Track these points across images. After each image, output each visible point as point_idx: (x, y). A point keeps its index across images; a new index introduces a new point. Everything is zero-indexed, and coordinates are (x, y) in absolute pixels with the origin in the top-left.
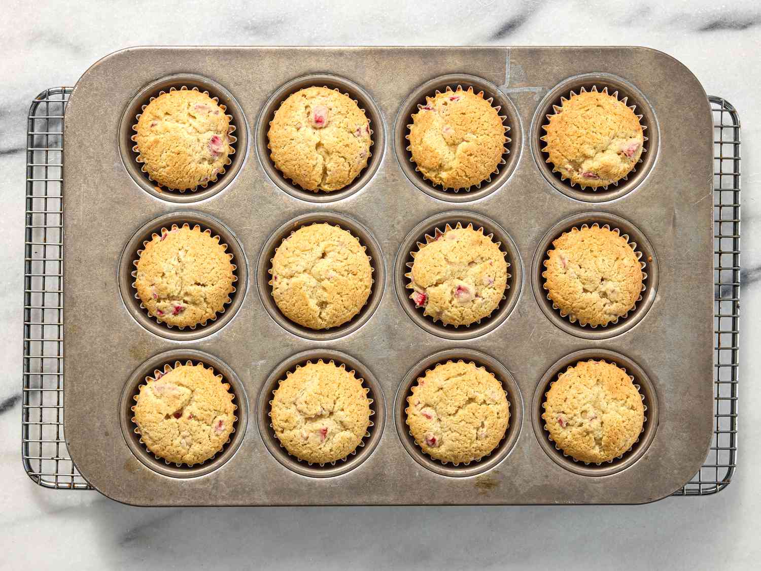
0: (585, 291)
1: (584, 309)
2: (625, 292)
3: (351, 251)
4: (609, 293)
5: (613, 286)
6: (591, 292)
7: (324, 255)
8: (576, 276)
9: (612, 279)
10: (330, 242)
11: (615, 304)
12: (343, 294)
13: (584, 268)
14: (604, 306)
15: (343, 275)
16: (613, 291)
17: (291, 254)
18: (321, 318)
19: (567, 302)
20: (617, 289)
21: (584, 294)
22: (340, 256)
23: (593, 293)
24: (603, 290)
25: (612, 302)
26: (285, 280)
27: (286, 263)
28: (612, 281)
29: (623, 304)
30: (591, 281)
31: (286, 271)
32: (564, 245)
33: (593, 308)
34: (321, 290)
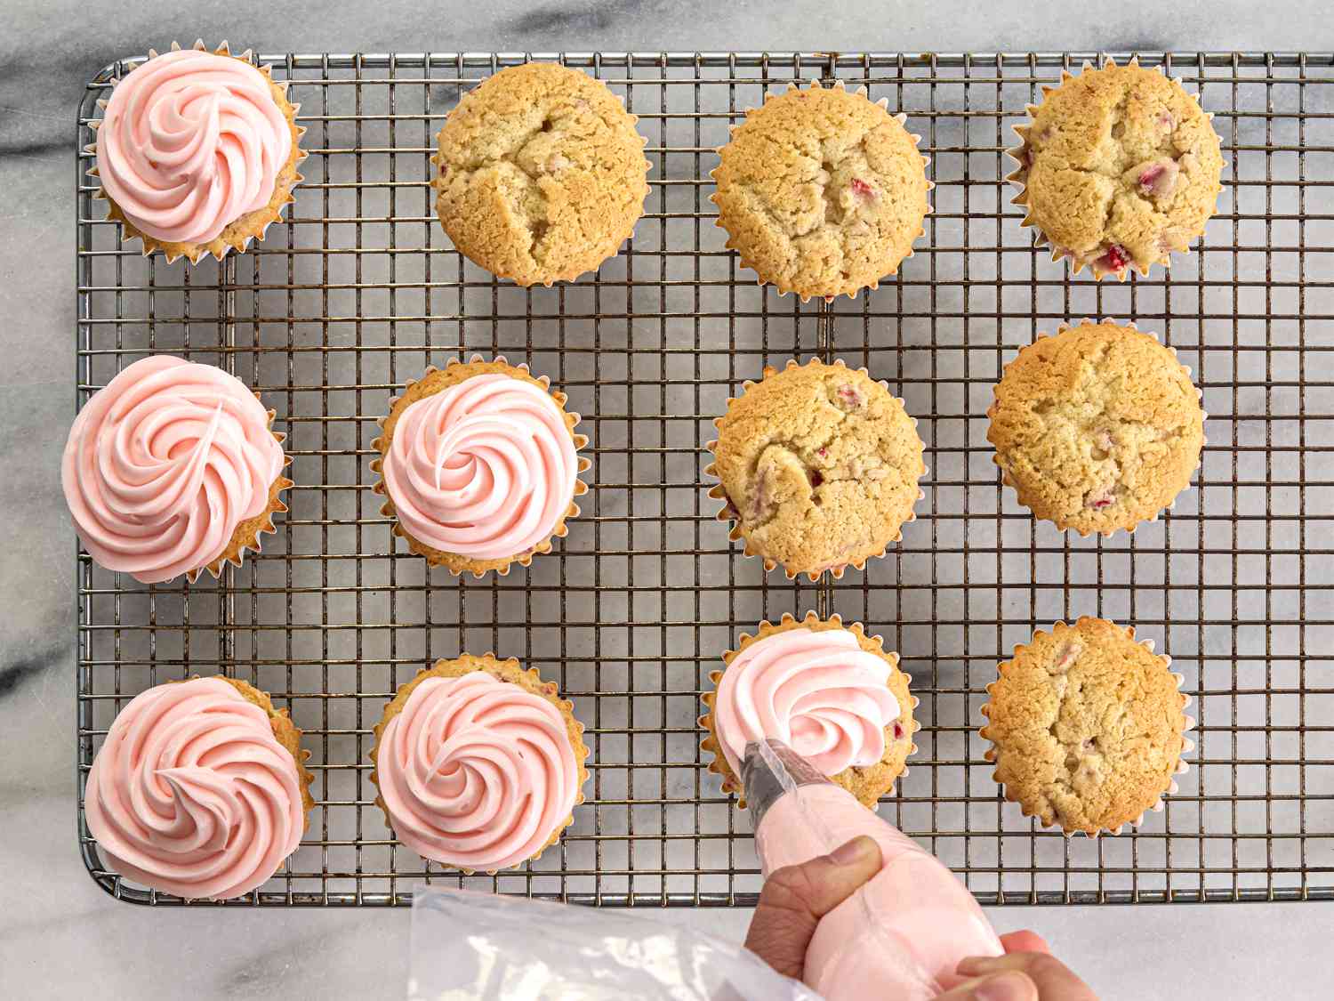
0: (1053, 730)
1: (1024, 755)
2: (1106, 794)
3: (605, 121)
4: (1082, 770)
5: (1098, 765)
6: (1059, 742)
7: (547, 126)
8: (1061, 695)
9: (1108, 757)
10: (560, 99)
11: (1073, 795)
12: (581, 205)
13: (1086, 696)
14: (1056, 782)
15: (582, 168)
16: (1090, 774)
17: (478, 120)
18: (534, 257)
19: (1009, 719)
20: (1100, 778)
21: (1047, 733)
22: (579, 127)
23: (1061, 746)
24: (1079, 756)
25: (1071, 789)
26: (463, 175)
27: (466, 138)
28: (1104, 757)
29: (1084, 809)
30: (1075, 726)
31: (465, 156)
32: (1091, 633)
33: (1037, 766)
34: (537, 195)
